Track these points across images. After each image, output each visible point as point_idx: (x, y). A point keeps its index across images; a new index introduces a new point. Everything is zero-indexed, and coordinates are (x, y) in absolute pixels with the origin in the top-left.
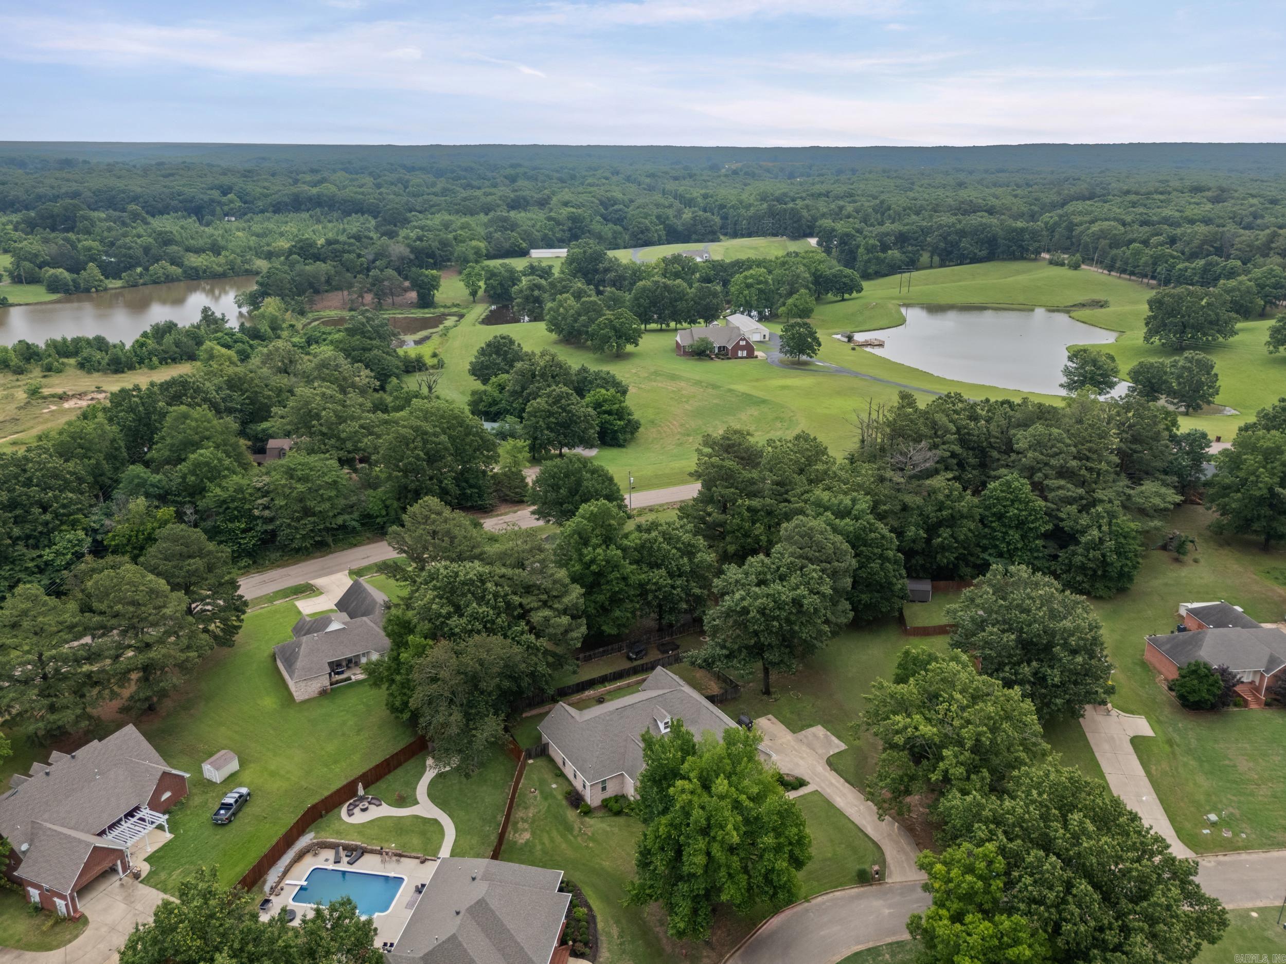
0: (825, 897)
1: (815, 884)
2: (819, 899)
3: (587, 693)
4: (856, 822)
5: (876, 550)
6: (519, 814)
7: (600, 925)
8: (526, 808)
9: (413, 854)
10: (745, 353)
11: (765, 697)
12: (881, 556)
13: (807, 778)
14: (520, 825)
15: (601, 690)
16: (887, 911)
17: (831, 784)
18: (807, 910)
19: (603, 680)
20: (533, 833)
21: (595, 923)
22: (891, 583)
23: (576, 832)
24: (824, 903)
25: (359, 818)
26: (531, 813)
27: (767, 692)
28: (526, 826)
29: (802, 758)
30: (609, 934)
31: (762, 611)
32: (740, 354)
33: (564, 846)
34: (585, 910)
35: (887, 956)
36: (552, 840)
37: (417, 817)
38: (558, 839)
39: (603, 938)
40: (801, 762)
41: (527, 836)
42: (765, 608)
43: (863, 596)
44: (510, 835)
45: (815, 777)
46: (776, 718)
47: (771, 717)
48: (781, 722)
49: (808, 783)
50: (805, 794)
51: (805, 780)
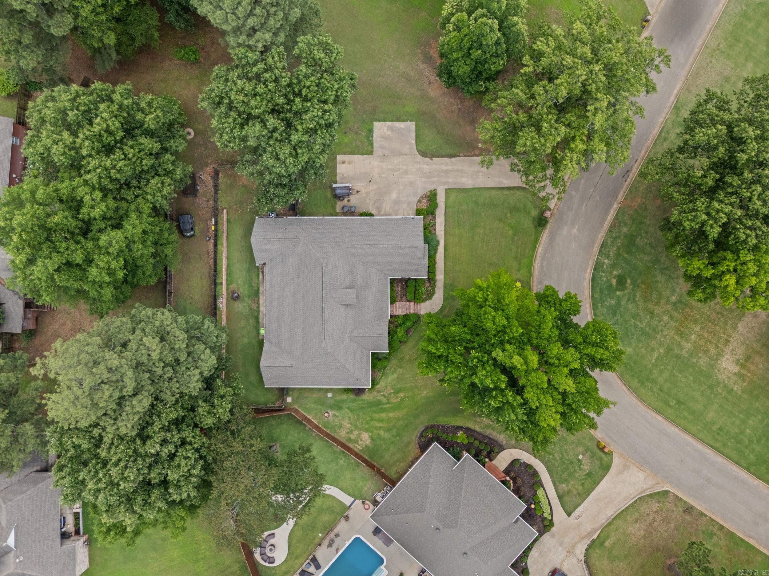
4: (493, 185)
6: (342, 435)
7: (477, 428)
8: (341, 427)
13: (432, 188)
14: (352, 437)
16: (575, 231)
17: (446, 172)
20: (367, 430)
21: (475, 431)
23: (384, 400)
24: (542, 267)
26: (346, 424)
28: (356, 432)
29: (406, 172)
30: (487, 426)
33: (391, 415)
34: (461, 433)
35: (606, 261)
36: (381, 421)
38: (383, 415)
39: (488, 432)
41: (365, 436)
44: (358, 448)
45: (432, 180)
46: (345, 154)
47: (339, 158)
48: (352, 153)
49: (435, 190)
50: (446, 202)
51: (431, 191)
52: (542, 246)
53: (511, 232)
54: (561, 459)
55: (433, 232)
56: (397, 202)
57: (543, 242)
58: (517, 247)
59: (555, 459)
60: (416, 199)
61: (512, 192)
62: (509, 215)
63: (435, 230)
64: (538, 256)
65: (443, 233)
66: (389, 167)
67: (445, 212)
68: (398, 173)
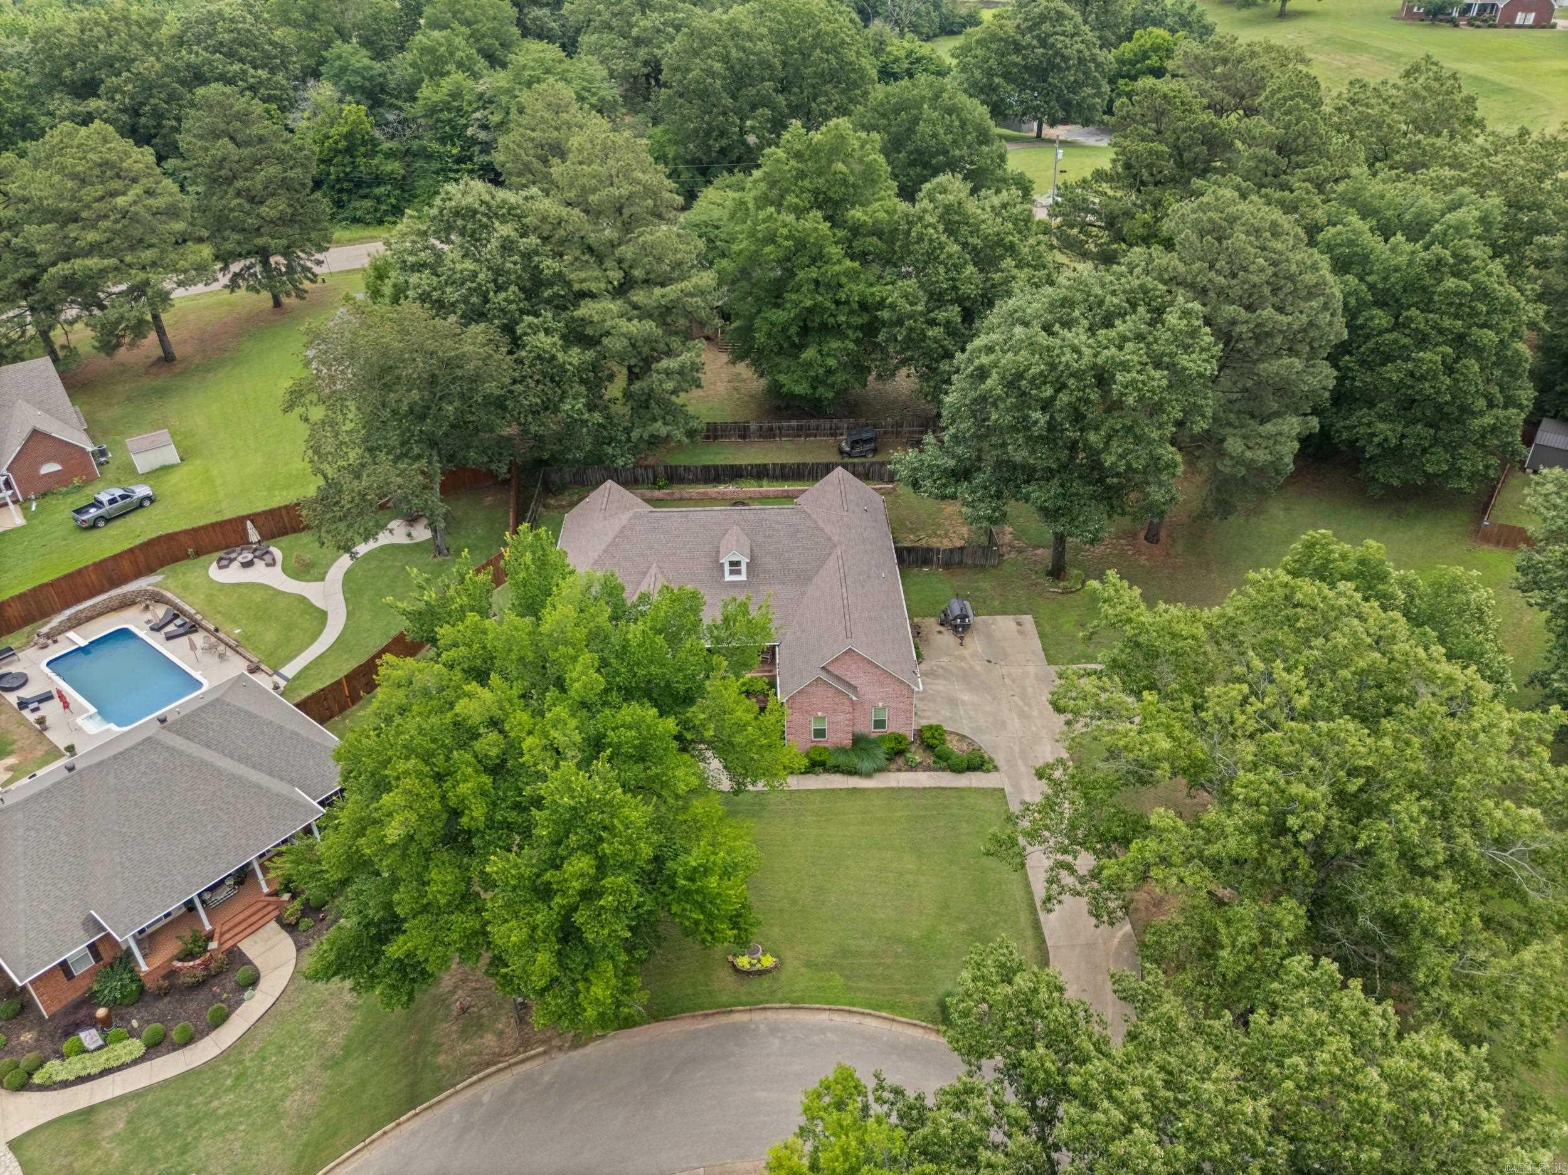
0: (837, 1018)
1: (838, 980)
2: (824, 1016)
3: (722, 488)
5: (1447, 323)
9: (248, 655)
10: (1531, 18)
11: (1046, 582)
12: (1460, 339)
13: (999, 760)
15: (750, 488)
18: (774, 1029)
19: (760, 473)
22: (1466, 411)
24: (823, 1030)
25: (233, 574)
27: (1057, 572)
29: (1023, 715)
31: (1012, 382)
32: (1520, 18)
37: (303, 599)
40: (1015, 723)
42: (1020, 376)
43: (1382, 426)
45: (1020, 762)
46: (1037, 625)
47: (1028, 619)
48: (1042, 635)
49: (996, 768)
50: (970, 789)
51: (991, 760)
52: (885, 1026)
53: (916, 934)
54: (211, 1115)
55: (893, 766)
56: (953, 702)
57: (897, 1028)
58: (873, 954)
59: (215, 1096)
60: (966, 731)
61: (1029, 932)
62: (962, 927)
63: (899, 770)
64: (855, 1019)
65: (893, 784)
66: (1030, 690)
67: (945, 789)
68: (1020, 703)
